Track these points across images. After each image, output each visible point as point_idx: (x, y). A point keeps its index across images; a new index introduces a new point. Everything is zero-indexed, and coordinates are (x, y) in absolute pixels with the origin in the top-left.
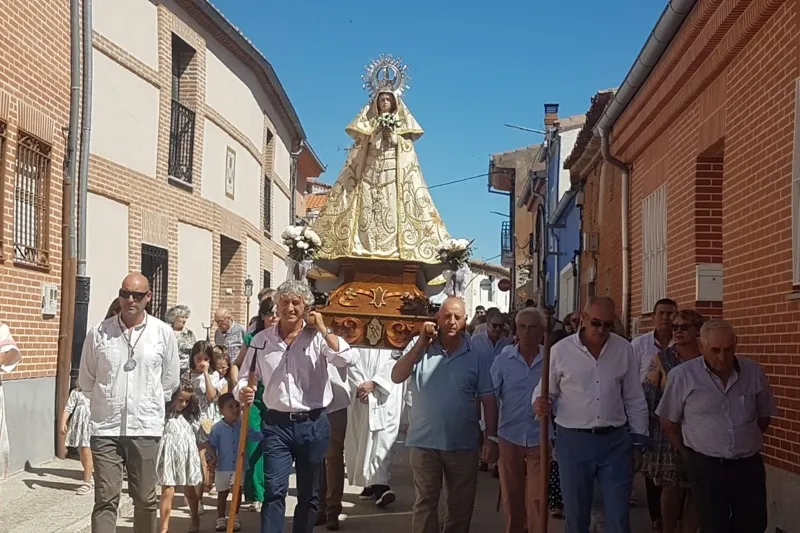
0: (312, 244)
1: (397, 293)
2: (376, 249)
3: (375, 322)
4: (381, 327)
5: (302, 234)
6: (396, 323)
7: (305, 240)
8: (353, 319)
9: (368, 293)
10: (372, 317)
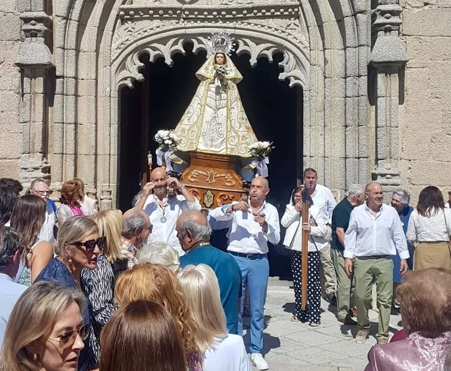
0: (174, 142)
1: (223, 175)
2: (212, 146)
3: (209, 192)
4: (212, 196)
5: (168, 136)
6: (221, 194)
7: (170, 139)
8: (196, 190)
9: (205, 173)
10: (208, 189)
